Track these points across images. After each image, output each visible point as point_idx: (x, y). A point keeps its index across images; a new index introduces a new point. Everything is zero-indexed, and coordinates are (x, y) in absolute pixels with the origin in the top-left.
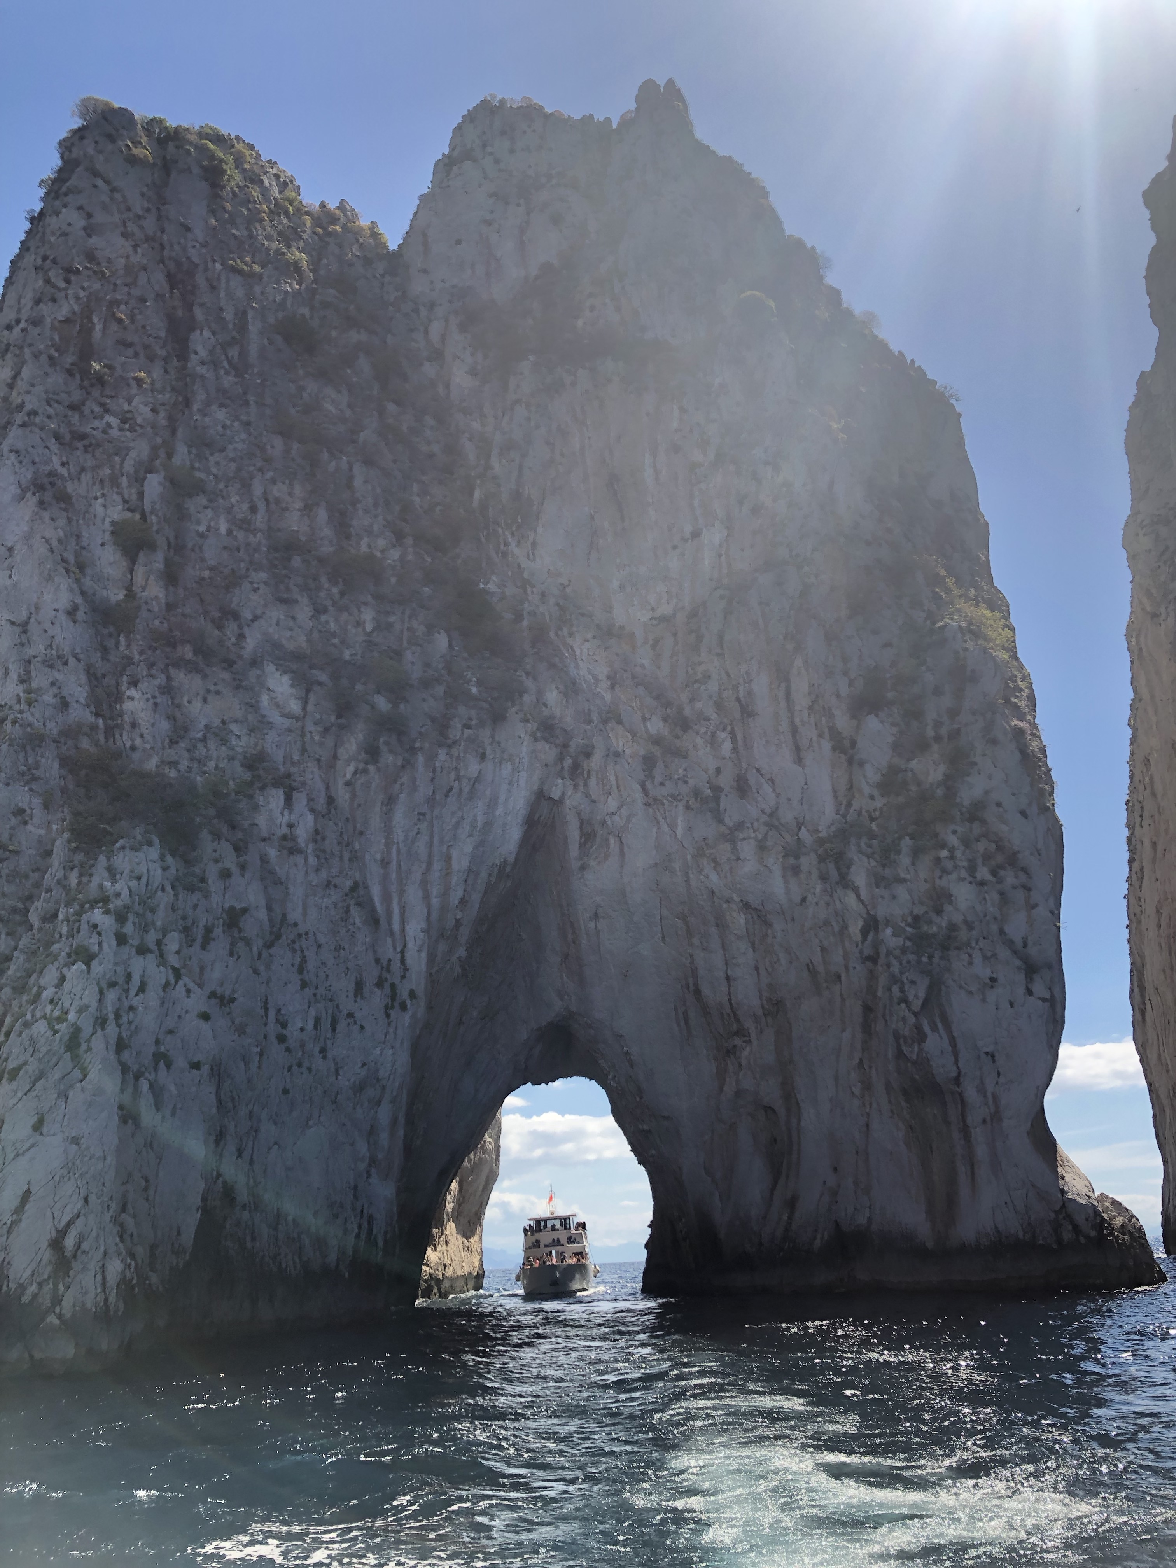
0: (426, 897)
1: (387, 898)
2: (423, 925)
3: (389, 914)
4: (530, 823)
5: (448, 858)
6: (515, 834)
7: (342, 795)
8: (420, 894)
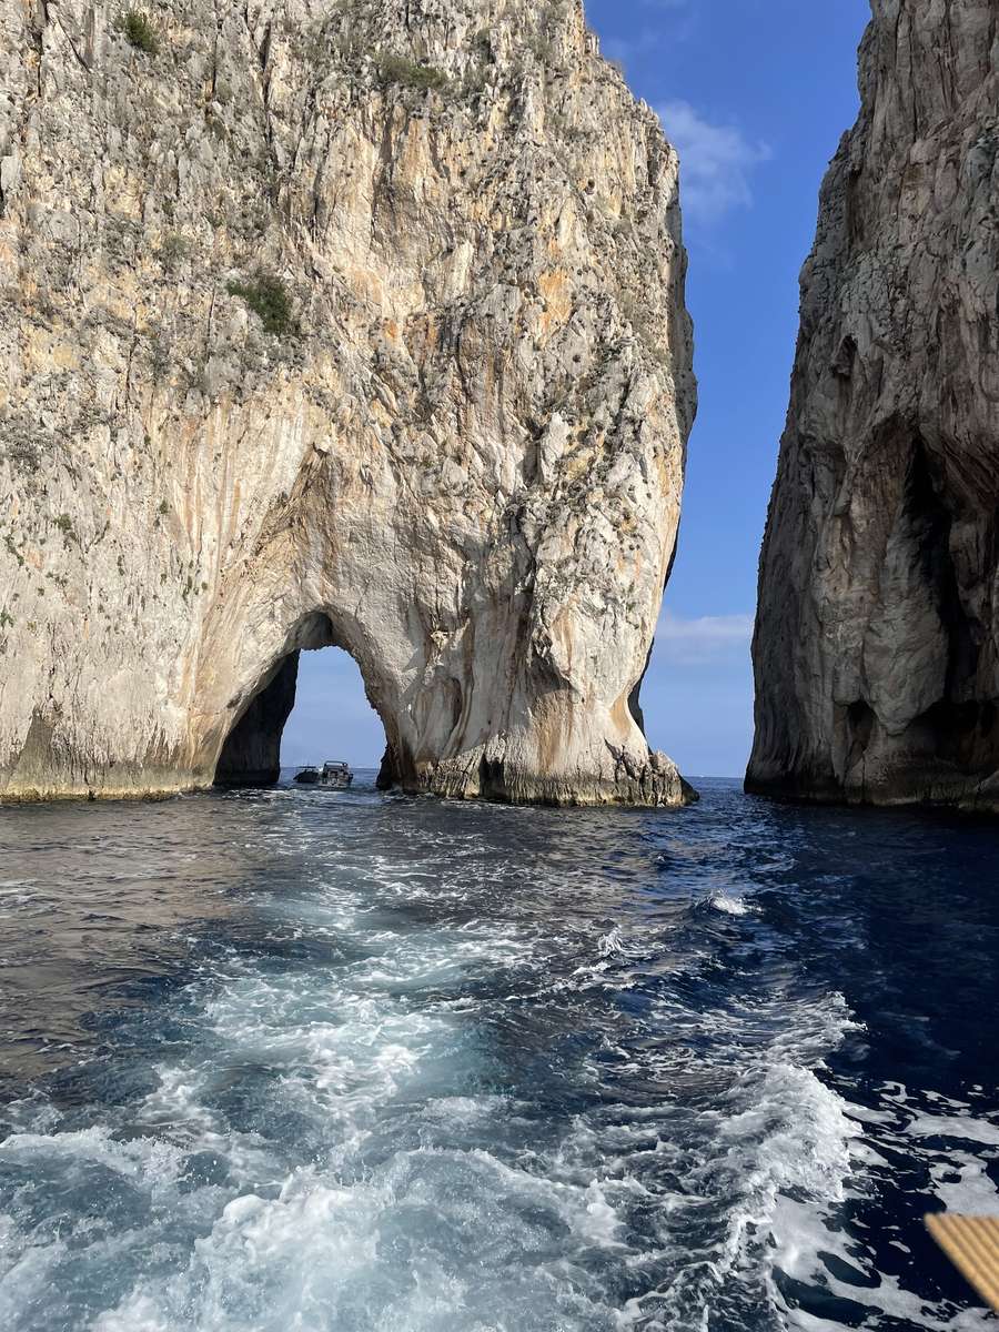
0: (220, 517)
1: (189, 515)
2: (216, 537)
3: (190, 526)
4: (304, 467)
5: (238, 489)
6: (291, 475)
7: (156, 437)
8: (214, 513)
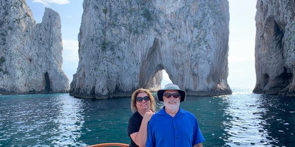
0: (141, 52)
2: (141, 55)
3: (137, 54)
4: (154, 42)
5: (144, 47)
6: (152, 44)
7: (131, 41)
